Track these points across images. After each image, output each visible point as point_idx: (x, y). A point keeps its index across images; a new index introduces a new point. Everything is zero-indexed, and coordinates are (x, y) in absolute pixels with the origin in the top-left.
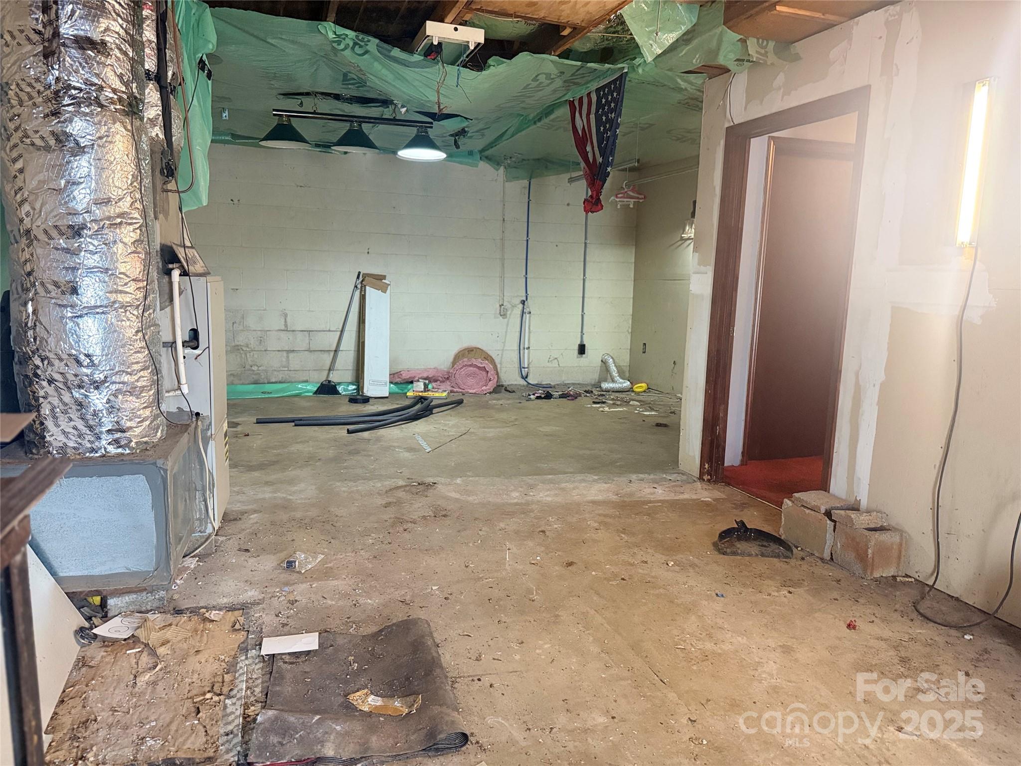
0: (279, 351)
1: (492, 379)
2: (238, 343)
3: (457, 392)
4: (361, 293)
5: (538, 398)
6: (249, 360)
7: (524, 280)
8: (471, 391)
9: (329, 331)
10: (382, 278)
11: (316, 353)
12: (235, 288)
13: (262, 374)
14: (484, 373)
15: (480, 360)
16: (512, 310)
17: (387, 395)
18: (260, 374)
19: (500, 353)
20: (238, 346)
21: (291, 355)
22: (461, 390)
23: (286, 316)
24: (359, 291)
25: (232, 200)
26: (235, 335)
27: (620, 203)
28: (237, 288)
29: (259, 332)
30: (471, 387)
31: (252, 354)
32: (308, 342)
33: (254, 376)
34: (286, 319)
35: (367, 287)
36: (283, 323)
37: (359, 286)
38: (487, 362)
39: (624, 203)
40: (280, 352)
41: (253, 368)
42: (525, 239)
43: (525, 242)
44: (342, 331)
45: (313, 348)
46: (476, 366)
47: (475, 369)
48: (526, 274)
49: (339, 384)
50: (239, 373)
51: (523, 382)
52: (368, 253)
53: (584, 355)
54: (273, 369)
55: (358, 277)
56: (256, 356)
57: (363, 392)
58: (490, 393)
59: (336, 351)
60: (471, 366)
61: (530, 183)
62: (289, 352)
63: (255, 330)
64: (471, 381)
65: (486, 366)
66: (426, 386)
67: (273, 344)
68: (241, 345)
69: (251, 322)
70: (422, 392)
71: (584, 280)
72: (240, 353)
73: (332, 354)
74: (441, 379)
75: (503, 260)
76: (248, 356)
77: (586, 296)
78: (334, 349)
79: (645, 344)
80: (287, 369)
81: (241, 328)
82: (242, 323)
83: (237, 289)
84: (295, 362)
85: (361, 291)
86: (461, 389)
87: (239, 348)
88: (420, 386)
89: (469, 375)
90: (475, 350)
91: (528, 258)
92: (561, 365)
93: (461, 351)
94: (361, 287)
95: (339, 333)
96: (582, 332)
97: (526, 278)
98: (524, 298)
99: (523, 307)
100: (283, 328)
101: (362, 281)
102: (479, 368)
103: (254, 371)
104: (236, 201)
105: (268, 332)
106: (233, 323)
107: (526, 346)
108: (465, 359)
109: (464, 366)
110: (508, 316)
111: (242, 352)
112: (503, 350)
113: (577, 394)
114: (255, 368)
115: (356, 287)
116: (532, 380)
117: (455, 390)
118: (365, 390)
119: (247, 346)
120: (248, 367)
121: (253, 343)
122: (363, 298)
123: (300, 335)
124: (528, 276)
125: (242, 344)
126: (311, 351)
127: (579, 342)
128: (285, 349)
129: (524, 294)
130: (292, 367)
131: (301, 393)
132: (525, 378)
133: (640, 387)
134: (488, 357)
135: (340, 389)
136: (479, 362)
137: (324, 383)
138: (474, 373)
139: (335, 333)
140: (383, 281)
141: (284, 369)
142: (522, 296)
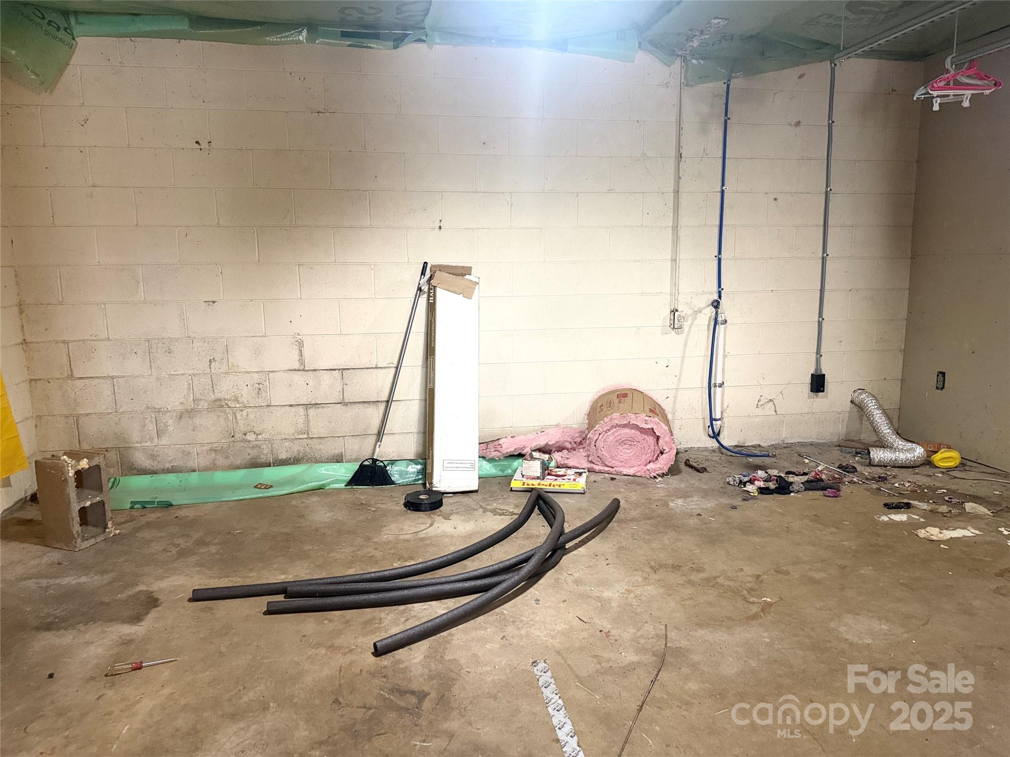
0: (291, 406)
1: (667, 450)
2: (219, 396)
3: (600, 472)
4: (428, 299)
5: (763, 491)
6: (241, 423)
7: (716, 263)
8: (625, 471)
9: (376, 368)
10: (462, 272)
11: (354, 407)
12: (212, 299)
13: (264, 446)
14: (651, 440)
15: (643, 416)
16: (695, 318)
17: (475, 487)
18: (260, 447)
19: (671, 394)
20: (220, 400)
21: (312, 412)
22: (607, 469)
23: (301, 344)
24: (426, 295)
25: (197, 142)
26: (215, 381)
27: (939, 100)
28: (214, 299)
29: (256, 376)
30: (626, 462)
31: (244, 413)
32: (340, 388)
33: (251, 452)
34: (301, 351)
35: (438, 290)
36: (297, 357)
37: (425, 288)
38: (656, 419)
39: (945, 100)
40: (293, 409)
41: (248, 437)
42: (719, 189)
43: (719, 195)
44: (398, 368)
45: (349, 398)
46: (636, 427)
47: (633, 431)
48: (720, 252)
49: (393, 462)
50: (225, 446)
51: (712, 444)
52: (440, 228)
53: (820, 394)
54: (283, 437)
55: (423, 273)
56: (252, 416)
57: (431, 483)
58: (663, 475)
59: (388, 402)
60: (625, 426)
61: (728, 86)
62: (307, 406)
63: (249, 373)
64: (625, 453)
65: (655, 427)
66: (545, 468)
67: (280, 394)
68: (225, 399)
69: (242, 358)
70: (538, 478)
71: (824, 260)
72: (225, 413)
73: (382, 407)
74: (569, 446)
75: (675, 228)
76: (239, 417)
77: (827, 287)
78: (385, 399)
79: (943, 374)
80: (305, 436)
81: (224, 368)
82: (225, 361)
83: (214, 302)
84: (319, 424)
85: (429, 296)
86: (607, 466)
87: (223, 403)
88: (534, 468)
89: (623, 442)
90: (630, 395)
91: (724, 223)
92: (778, 413)
93: (604, 395)
94: (429, 289)
95: (393, 371)
96: (818, 352)
97: (720, 260)
98: (716, 297)
99: (717, 313)
100: (297, 366)
101: (431, 278)
102: (643, 431)
103: (249, 441)
104: (204, 145)
105: (271, 374)
106: (210, 361)
107: (719, 381)
108: (616, 415)
109: (613, 427)
110: (686, 329)
111: (228, 410)
112: (677, 389)
113: (834, 478)
114: (251, 437)
115: (420, 289)
116: (727, 440)
117: (597, 468)
118: (435, 481)
119: (236, 400)
120: (239, 436)
121: (246, 395)
122: (431, 308)
123: (326, 376)
124: (723, 256)
125: (227, 397)
126: (346, 404)
127: (812, 371)
128: (302, 402)
129: (715, 289)
130: (315, 432)
131: (323, 485)
132: (716, 436)
133: (946, 458)
134: (656, 410)
135: (394, 472)
136: (643, 420)
137: (366, 463)
138: (632, 440)
139: (387, 370)
140: (467, 277)
141: (300, 436)
142: (711, 293)
